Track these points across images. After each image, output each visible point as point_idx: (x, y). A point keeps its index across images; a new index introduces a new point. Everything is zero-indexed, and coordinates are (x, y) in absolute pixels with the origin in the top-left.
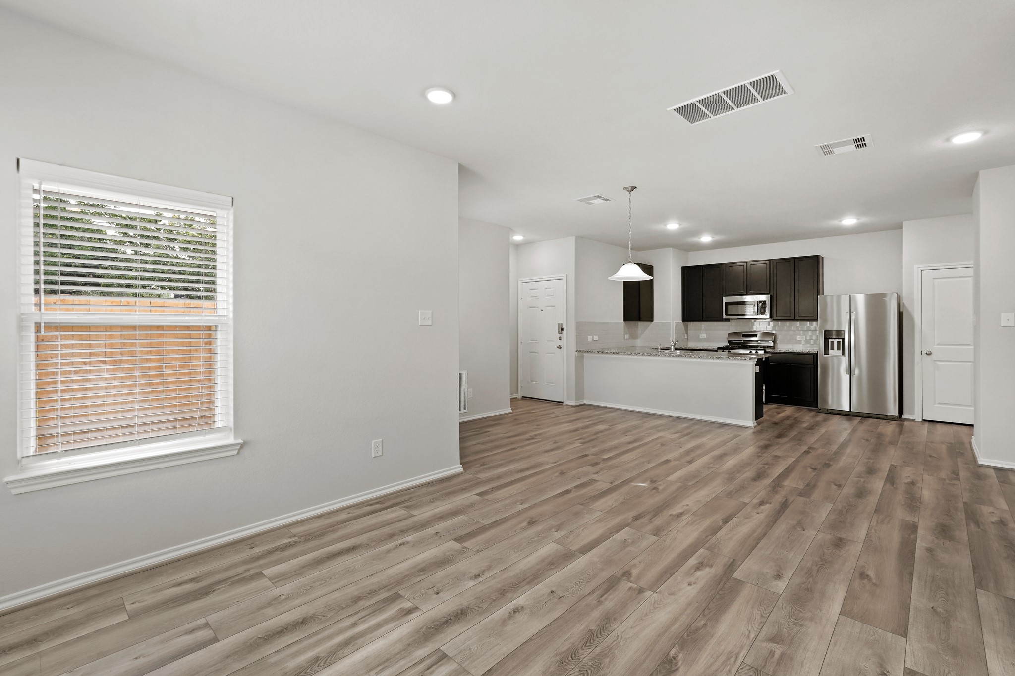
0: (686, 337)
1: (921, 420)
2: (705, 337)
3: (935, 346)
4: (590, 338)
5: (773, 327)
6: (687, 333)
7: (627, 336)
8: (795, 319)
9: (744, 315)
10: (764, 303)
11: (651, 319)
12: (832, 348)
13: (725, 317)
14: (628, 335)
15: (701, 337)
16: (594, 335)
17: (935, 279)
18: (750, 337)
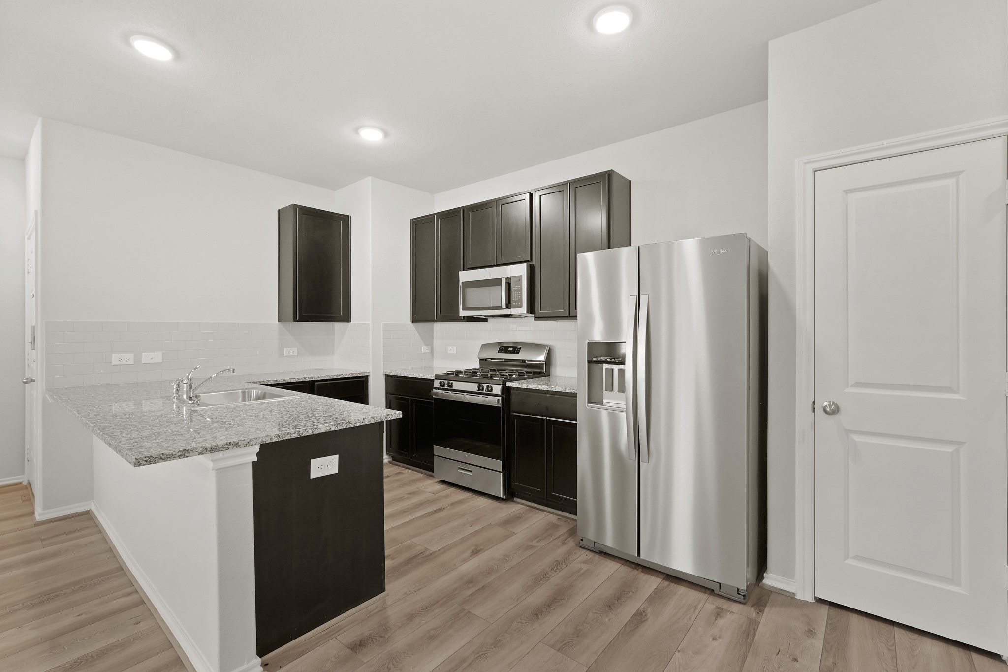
1: (811, 600)
2: (455, 352)
3: (848, 390)
7: (290, 351)
8: (569, 315)
10: (518, 280)
11: (346, 318)
13: (463, 312)
15: (449, 352)
16: (143, 354)
17: (847, 192)
18: (510, 352)
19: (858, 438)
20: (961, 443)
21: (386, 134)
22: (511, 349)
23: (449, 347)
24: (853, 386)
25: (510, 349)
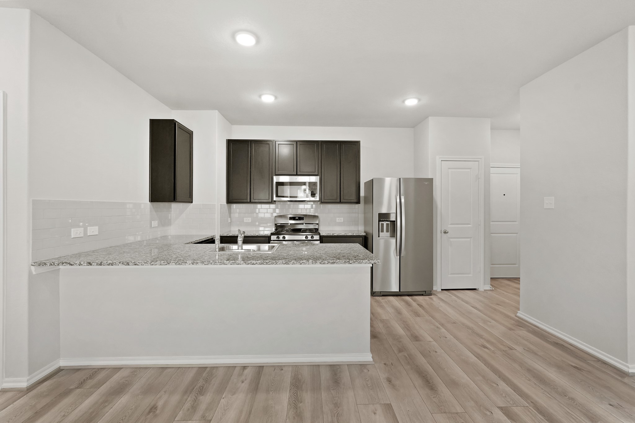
0: (229, 221)
2: (250, 221)
3: (449, 226)
4: (76, 232)
5: (316, 209)
6: (230, 217)
7: (155, 223)
8: (340, 202)
9: (296, 197)
10: (314, 184)
11: (189, 199)
12: (382, 231)
13: (275, 198)
14: (157, 222)
15: (245, 221)
16: (88, 227)
17: (449, 168)
18: (297, 220)
19: (451, 240)
20: (471, 238)
21: (276, 98)
22: (298, 218)
23: (244, 218)
24: (450, 225)
25: (296, 218)
